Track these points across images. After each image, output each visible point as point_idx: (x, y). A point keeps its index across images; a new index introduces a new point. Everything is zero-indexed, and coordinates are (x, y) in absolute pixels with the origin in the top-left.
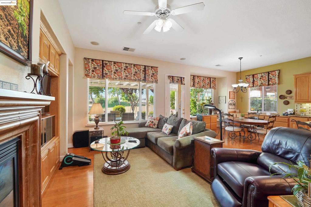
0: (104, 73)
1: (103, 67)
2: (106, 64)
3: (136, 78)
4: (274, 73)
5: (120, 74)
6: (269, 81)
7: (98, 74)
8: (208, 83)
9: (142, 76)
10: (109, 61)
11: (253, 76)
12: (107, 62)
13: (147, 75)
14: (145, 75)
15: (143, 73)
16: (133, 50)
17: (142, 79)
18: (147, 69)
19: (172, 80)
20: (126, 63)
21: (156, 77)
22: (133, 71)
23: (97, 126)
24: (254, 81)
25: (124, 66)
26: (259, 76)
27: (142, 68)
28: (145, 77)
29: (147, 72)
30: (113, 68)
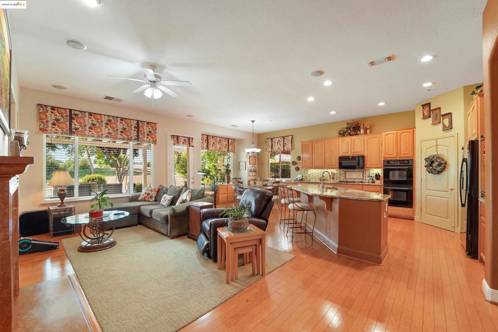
0: (73, 127)
1: (71, 119)
2: (76, 115)
3: (125, 136)
4: (287, 138)
5: (99, 130)
6: (284, 146)
7: (62, 128)
8: (226, 145)
9: (134, 134)
10: (80, 111)
11: (272, 139)
12: (78, 113)
13: (141, 134)
14: (138, 132)
15: (135, 130)
16: (120, 100)
17: (133, 138)
18: (140, 125)
19: (176, 141)
20: (109, 116)
21: (154, 136)
22: (120, 126)
23: (62, 203)
24: (272, 145)
25: (105, 119)
26: (277, 140)
27: (134, 124)
28: (138, 136)
29: (141, 129)
30: (88, 122)
